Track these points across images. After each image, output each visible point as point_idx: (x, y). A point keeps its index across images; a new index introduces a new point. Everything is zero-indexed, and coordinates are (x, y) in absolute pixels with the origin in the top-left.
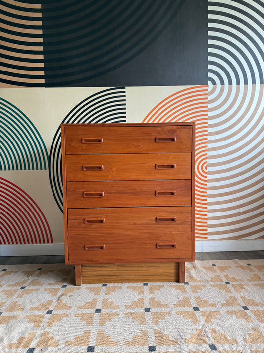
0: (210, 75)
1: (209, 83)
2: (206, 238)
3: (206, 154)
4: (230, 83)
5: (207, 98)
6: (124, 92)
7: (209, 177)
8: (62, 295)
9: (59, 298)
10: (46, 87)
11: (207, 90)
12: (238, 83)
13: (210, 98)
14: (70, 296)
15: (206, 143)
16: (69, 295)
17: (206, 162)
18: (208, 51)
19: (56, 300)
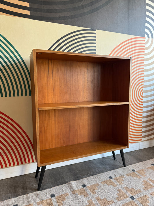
0: (147, 30)
1: (146, 36)
2: (141, 140)
3: (143, 84)
5: (144, 46)
6: (95, 34)
7: (144, 99)
10: (31, 19)
11: (144, 41)
13: (146, 46)
15: (143, 76)
17: (143, 90)
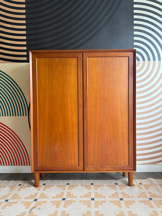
4: (149, 60)
8: (33, 208)
9: (31, 210)
12: (154, 59)
14: (39, 209)
16: (38, 207)
18: (134, 39)
19: (28, 212)
